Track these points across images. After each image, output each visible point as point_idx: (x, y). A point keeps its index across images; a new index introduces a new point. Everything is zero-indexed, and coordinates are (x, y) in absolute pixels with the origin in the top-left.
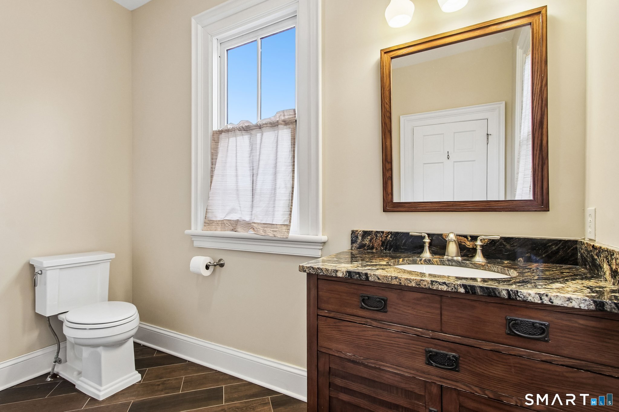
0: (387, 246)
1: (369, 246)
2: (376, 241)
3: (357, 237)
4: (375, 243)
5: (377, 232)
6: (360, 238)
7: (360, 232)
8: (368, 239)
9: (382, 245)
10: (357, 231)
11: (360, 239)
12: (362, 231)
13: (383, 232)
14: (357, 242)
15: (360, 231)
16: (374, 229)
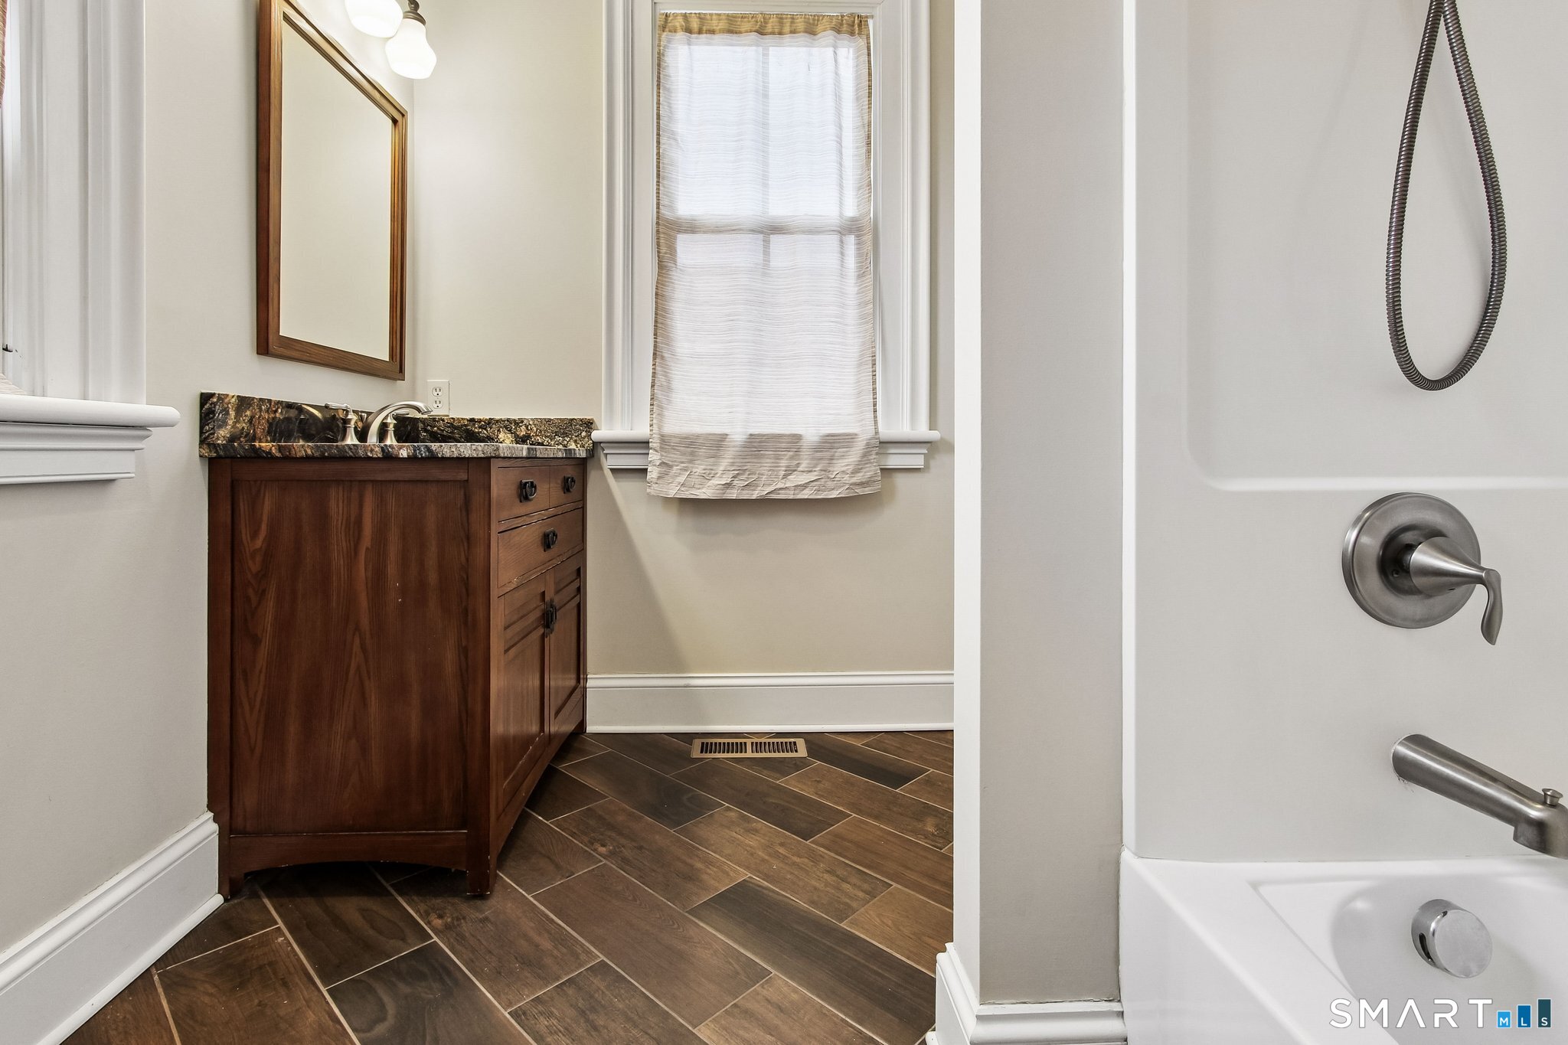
0: (275, 435)
1: (248, 434)
2: (259, 423)
3: (228, 413)
4: (258, 428)
5: (261, 399)
6: (232, 413)
7: (233, 400)
8: (245, 416)
9: (269, 433)
10: (228, 395)
11: (233, 417)
12: (235, 397)
13: (270, 401)
14: (226, 425)
15: (233, 396)
16: (257, 394)
